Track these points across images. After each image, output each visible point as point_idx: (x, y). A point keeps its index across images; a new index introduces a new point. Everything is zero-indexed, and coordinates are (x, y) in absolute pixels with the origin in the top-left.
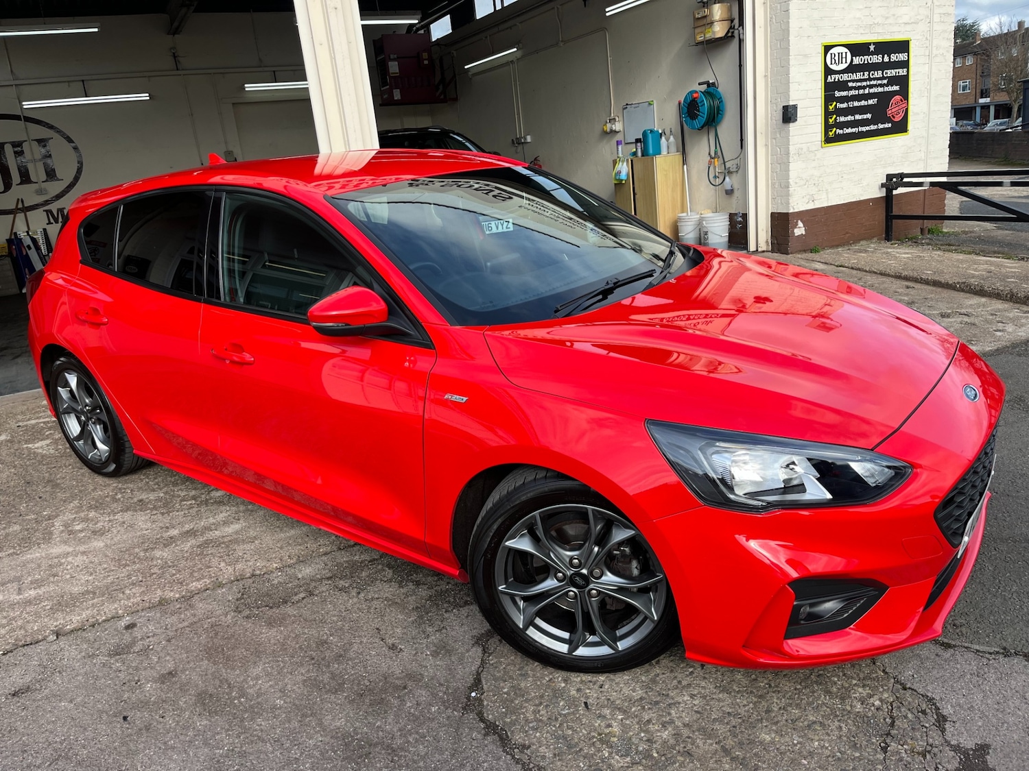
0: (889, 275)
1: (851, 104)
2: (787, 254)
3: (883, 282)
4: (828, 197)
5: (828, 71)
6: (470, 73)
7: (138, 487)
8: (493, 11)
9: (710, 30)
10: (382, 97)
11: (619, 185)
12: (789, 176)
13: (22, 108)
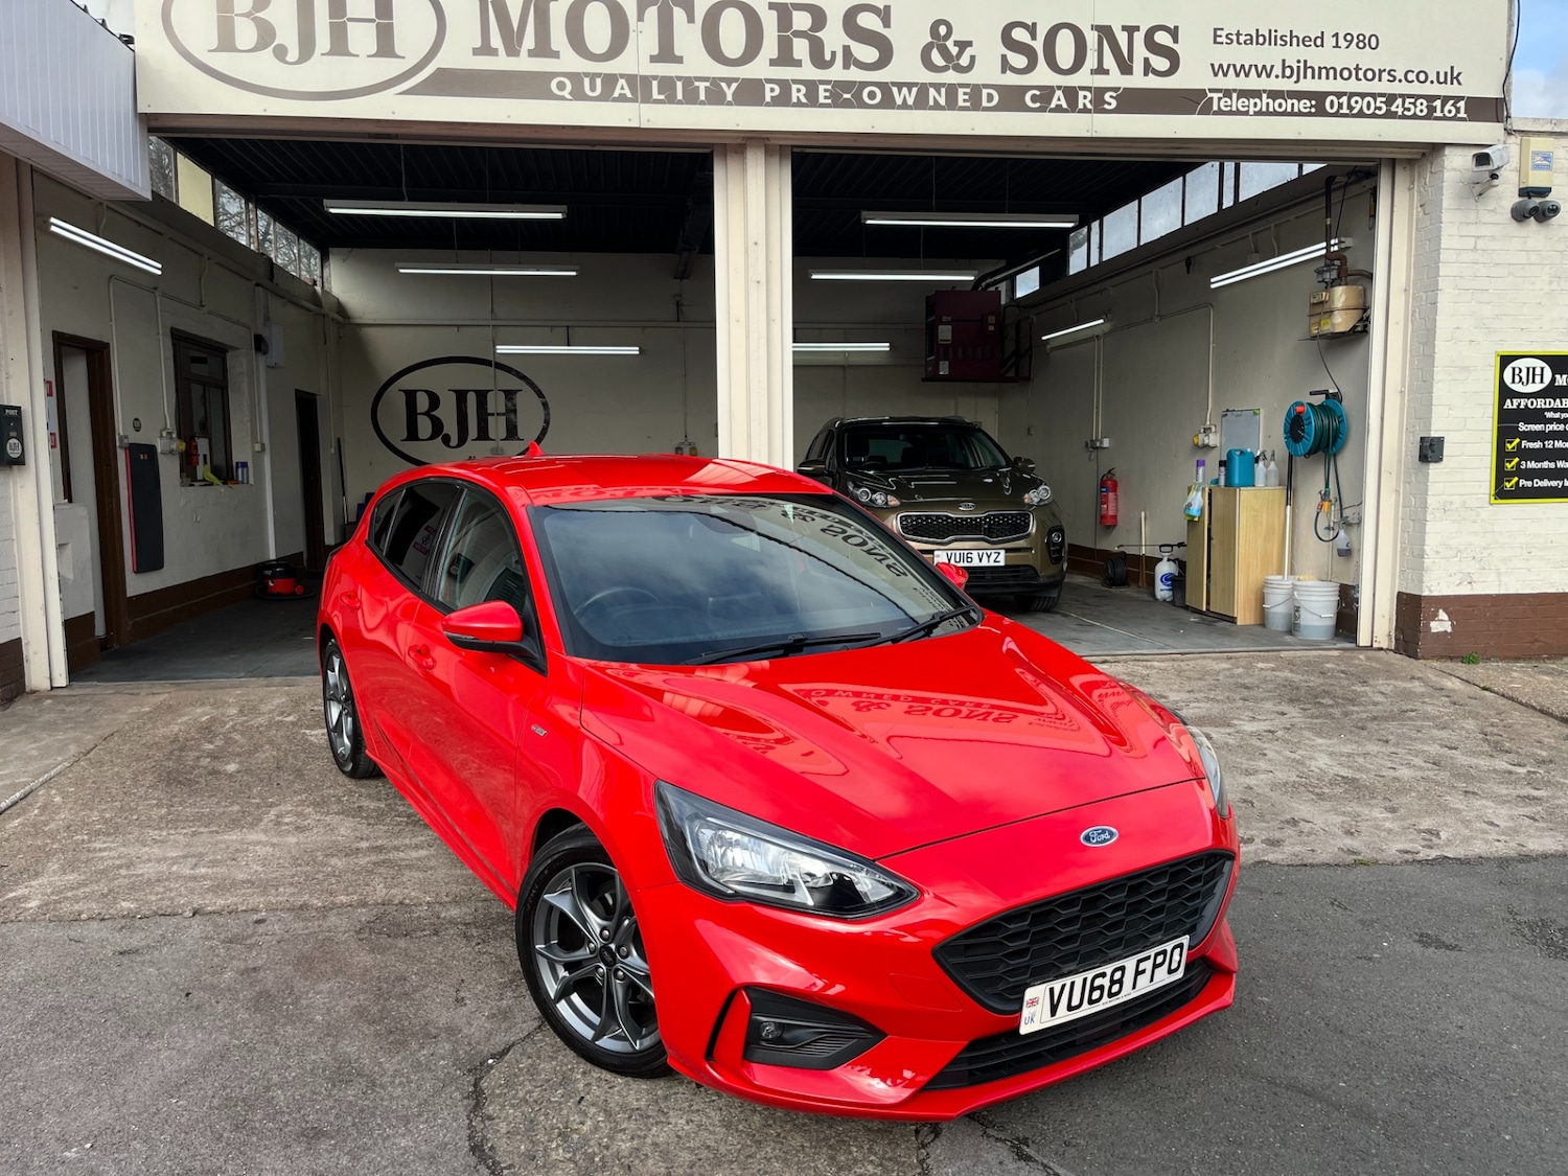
0: (1551, 715)
1: (1549, 444)
2: (1416, 658)
3: (1535, 724)
4: (1500, 581)
5: (1505, 393)
6: (1049, 347)
7: (368, 796)
8: (1085, 267)
9: (1328, 321)
10: (926, 370)
11: (1192, 523)
12: (1424, 540)
13: (494, 352)
